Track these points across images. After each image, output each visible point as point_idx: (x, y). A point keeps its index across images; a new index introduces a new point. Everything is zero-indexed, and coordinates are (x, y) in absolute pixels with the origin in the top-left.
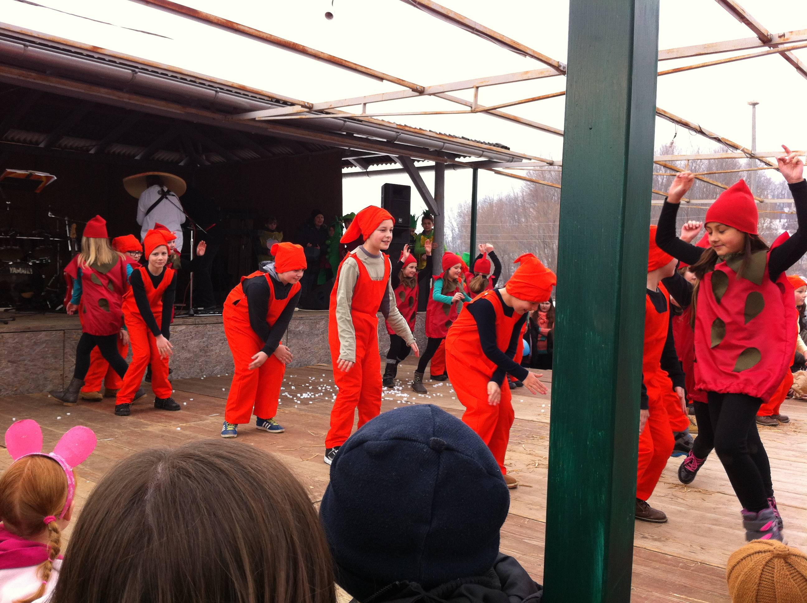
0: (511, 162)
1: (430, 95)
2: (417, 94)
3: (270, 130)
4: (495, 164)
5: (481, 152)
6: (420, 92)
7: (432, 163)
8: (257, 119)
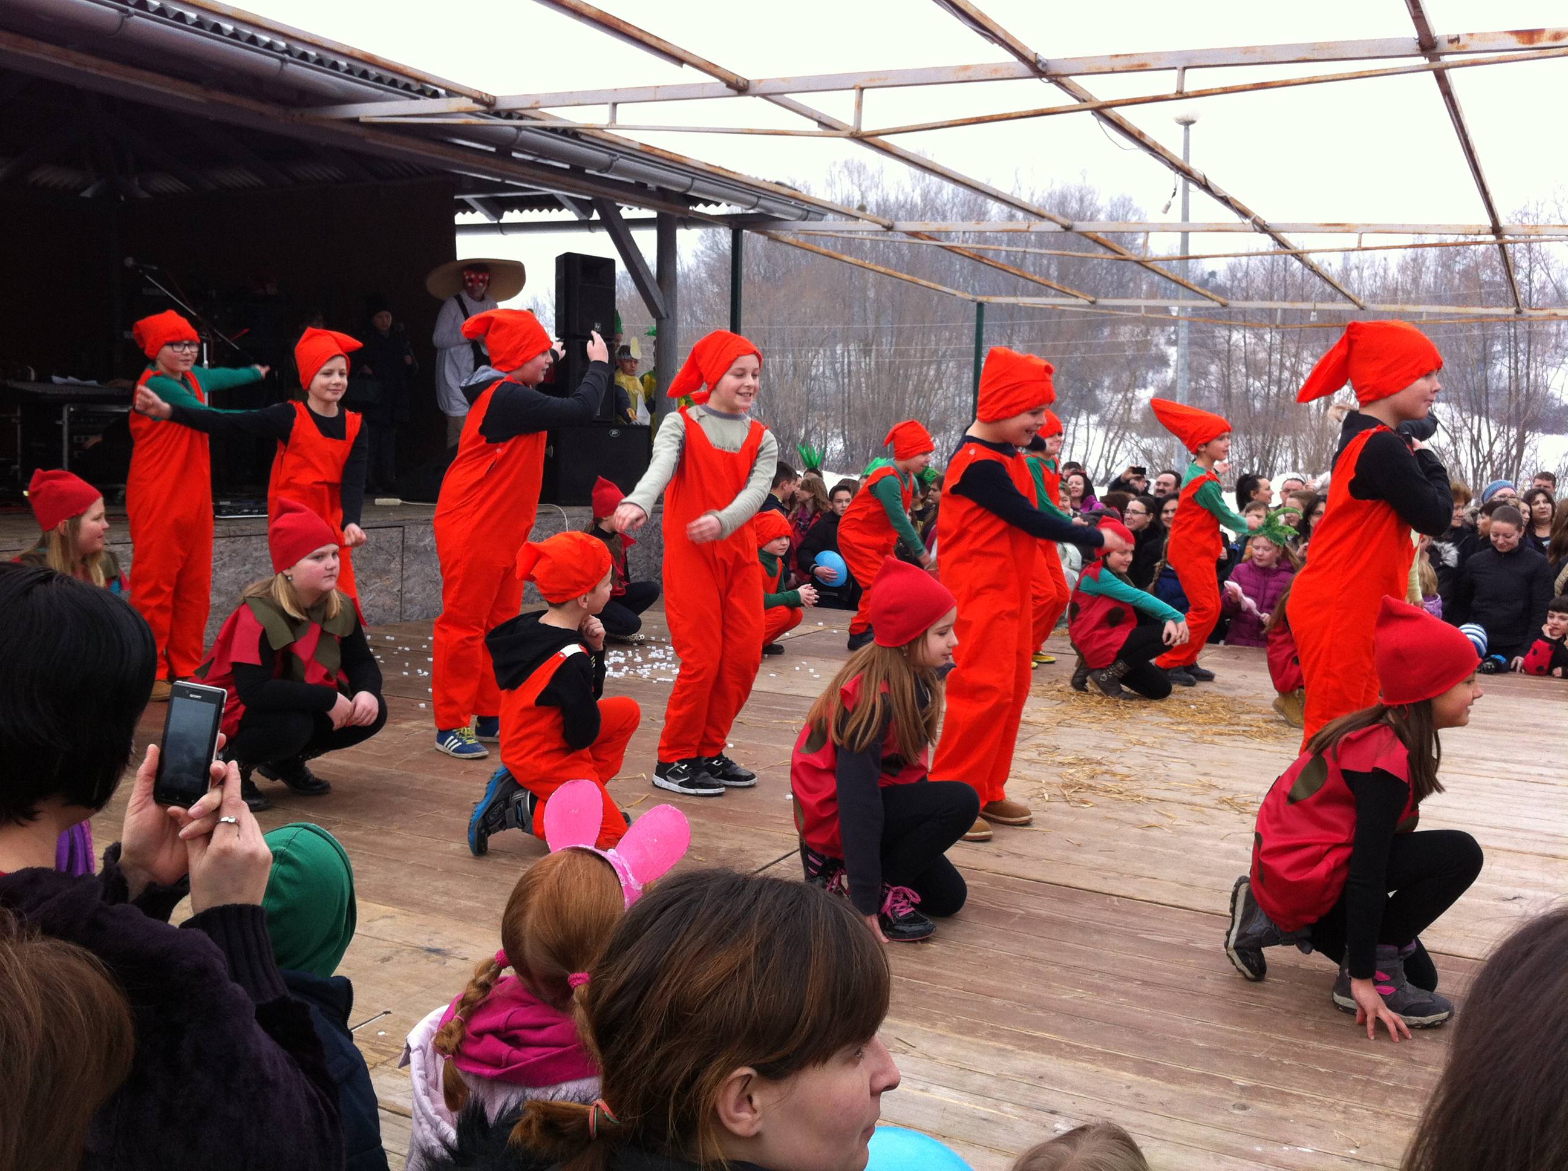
0: (805, 220)
1: (755, 95)
2: (733, 92)
3: (371, 141)
4: (777, 223)
5: (755, 200)
6: (740, 88)
7: (652, 214)
8: (362, 120)
